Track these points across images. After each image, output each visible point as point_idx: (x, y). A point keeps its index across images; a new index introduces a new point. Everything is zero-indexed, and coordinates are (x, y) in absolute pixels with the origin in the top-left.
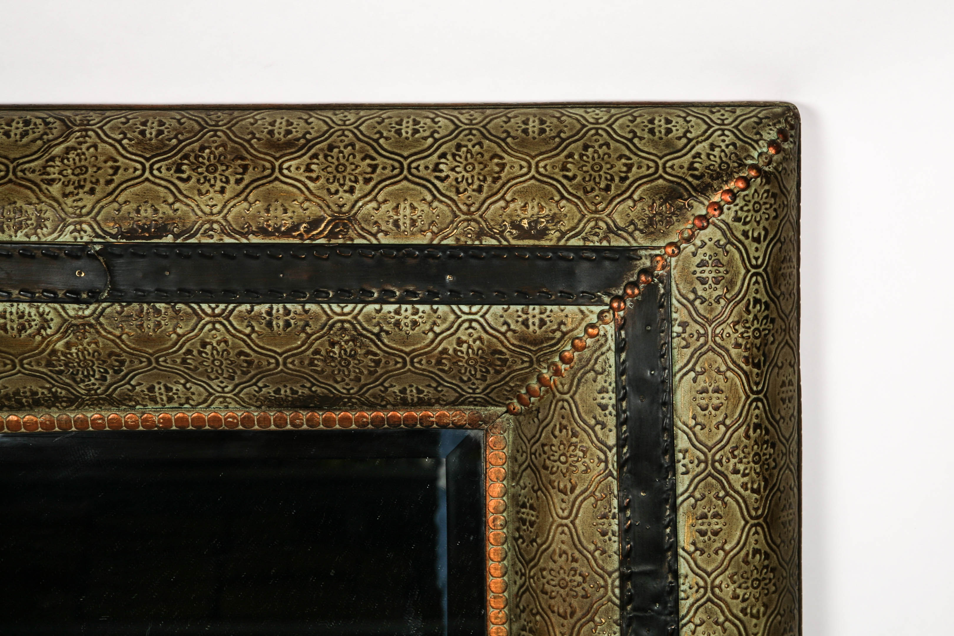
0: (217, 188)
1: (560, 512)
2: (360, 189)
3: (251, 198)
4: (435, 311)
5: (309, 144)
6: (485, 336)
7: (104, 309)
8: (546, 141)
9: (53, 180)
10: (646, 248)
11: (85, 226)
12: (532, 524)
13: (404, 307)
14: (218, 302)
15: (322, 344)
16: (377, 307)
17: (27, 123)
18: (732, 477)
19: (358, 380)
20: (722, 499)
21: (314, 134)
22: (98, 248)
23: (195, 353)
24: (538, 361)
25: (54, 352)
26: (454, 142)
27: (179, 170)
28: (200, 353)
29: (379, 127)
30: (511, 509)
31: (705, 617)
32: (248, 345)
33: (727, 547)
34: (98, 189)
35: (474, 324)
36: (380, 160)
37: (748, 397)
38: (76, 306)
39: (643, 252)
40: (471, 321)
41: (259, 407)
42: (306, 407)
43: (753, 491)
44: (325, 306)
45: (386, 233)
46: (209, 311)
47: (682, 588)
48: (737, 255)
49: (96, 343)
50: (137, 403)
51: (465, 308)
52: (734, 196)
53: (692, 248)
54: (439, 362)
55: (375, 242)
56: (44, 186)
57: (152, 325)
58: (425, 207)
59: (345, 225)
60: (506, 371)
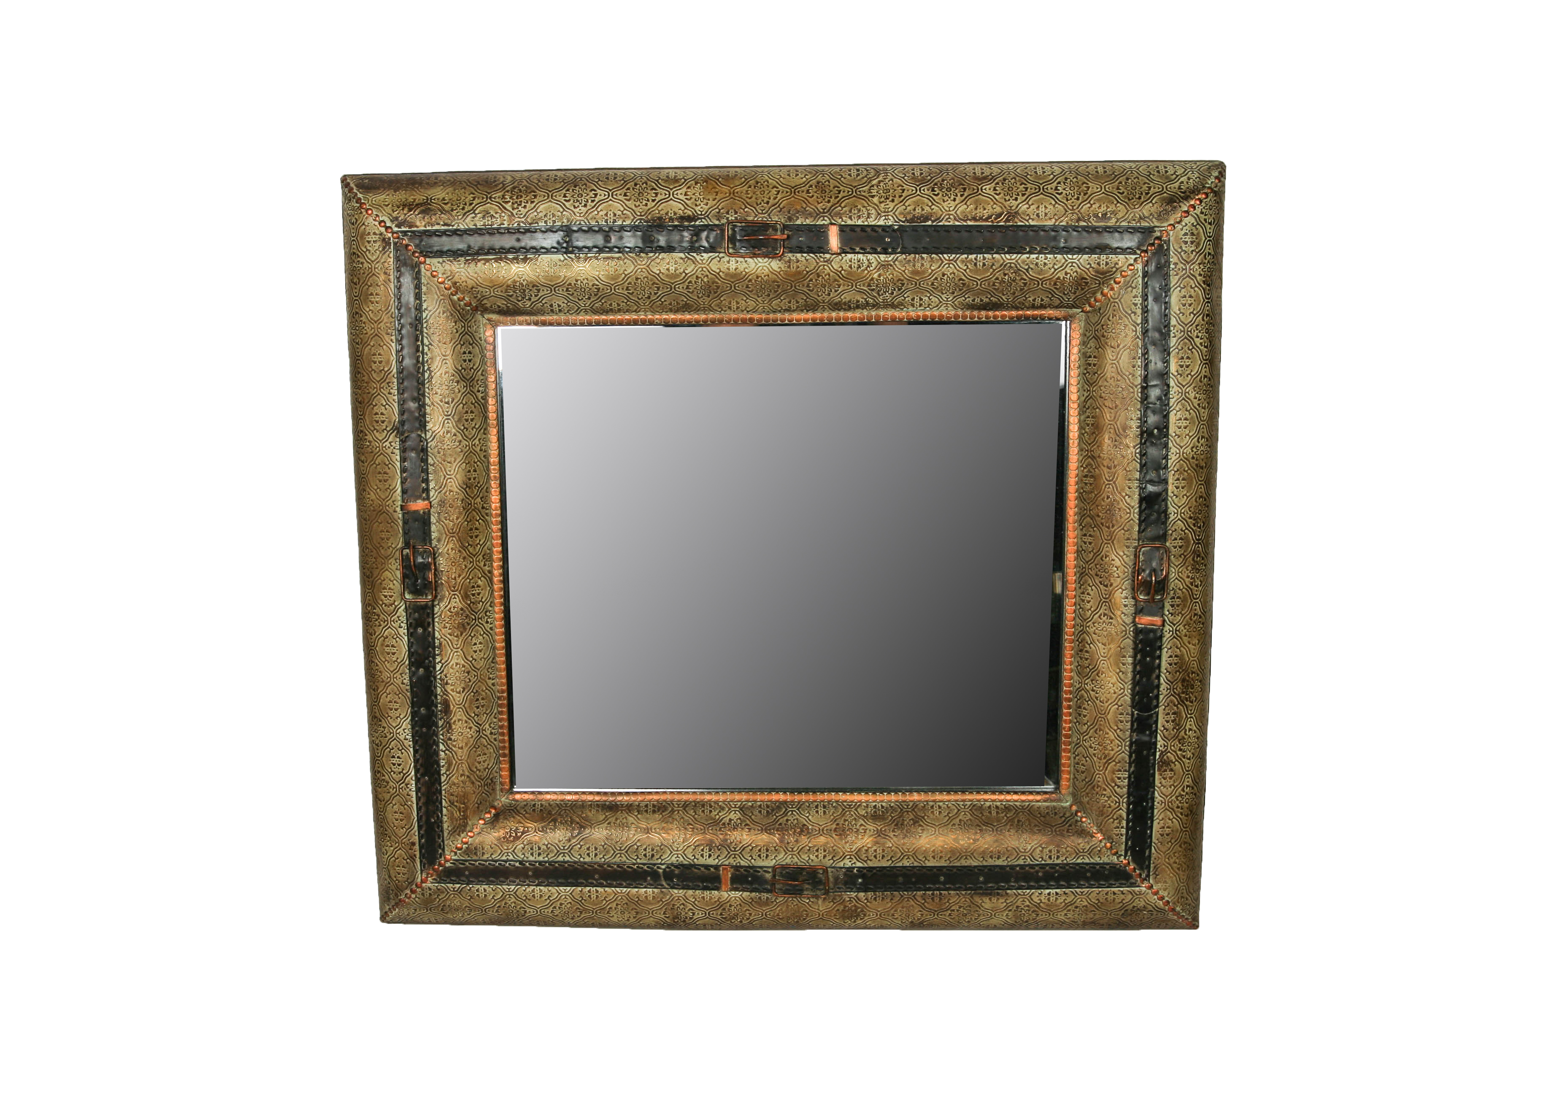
0: (952, 198)
1: (1111, 357)
2: (1020, 198)
3: (968, 203)
4: (1055, 258)
5: (993, 178)
6: (1079, 270)
7: (898, 257)
8: (1108, 176)
9: (874, 196)
10: (1158, 227)
11: (890, 217)
12: (1095, 365)
13: (1041, 256)
14: (952, 253)
15: (1000, 275)
16: (1028, 256)
17: (858, 170)
18: (1196, 340)
19: (1014, 293)
20: (1191, 350)
21: (995, 174)
22: (896, 227)
23: (939, 279)
24: (1103, 283)
25: (872, 279)
26: (1064, 177)
27: (933, 190)
28: (941, 279)
29: (1026, 171)
30: (1082, 359)
31: (1181, 407)
32: (964, 275)
33: (1192, 374)
34: (896, 199)
35: (1074, 264)
36: (1029, 185)
37: (1204, 301)
38: (885, 256)
39: (1156, 229)
40: (1072, 263)
41: (962, 309)
42: (985, 309)
43: (1205, 347)
44: (1003, 255)
45: (1033, 220)
46: (947, 258)
47: (1171, 393)
48: (1202, 231)
49: (893, 275)
50: (905, 307)
51: (1070, 256)
52: (1201, 202)
53: (1180, 227)
54: (1055, 284)
55: (1027, 224)
56: (870, 198)
57: (920, 265)
58: (1052, 207)
59: (1013, 216)
60: (1087, 288)
